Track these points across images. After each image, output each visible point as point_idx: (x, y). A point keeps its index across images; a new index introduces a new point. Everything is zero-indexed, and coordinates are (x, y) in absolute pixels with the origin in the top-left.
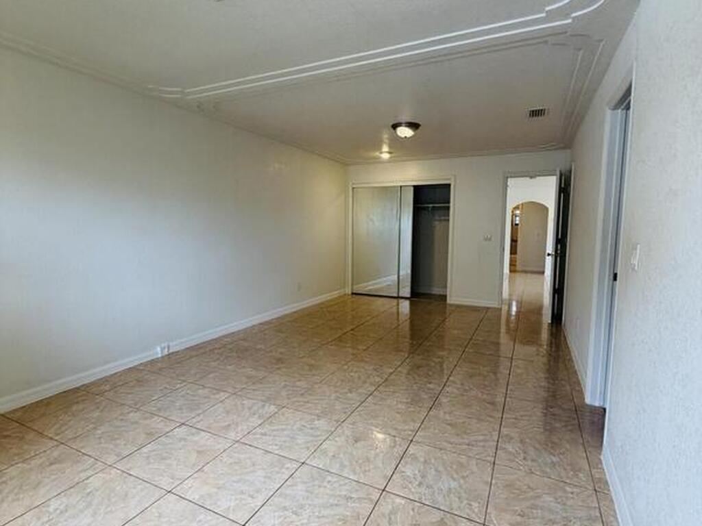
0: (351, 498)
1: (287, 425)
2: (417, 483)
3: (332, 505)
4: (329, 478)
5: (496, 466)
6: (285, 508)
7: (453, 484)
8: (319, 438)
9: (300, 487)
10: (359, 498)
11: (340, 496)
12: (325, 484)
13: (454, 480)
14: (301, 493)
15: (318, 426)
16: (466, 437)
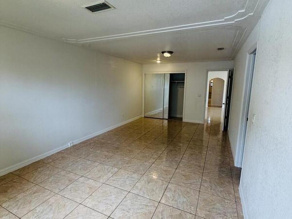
0: (148, 205)
1: (122, 176)
2: (172, 199)
3: (141, 208)
4: (139, 198)
5: (200, 192)
6: (124, 210)
7: (185, 200)
8: (134, 182)
9: (129, 201)
10: (150, 206)
11: (143, 205)
12: (138, 200)
13: (185, 198)
14: (129, 204)
15: (134, 177)
16: (189, 180)
